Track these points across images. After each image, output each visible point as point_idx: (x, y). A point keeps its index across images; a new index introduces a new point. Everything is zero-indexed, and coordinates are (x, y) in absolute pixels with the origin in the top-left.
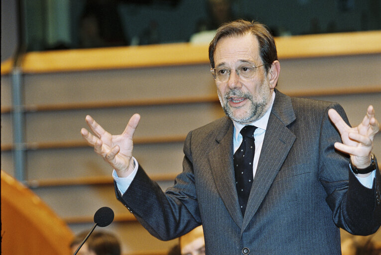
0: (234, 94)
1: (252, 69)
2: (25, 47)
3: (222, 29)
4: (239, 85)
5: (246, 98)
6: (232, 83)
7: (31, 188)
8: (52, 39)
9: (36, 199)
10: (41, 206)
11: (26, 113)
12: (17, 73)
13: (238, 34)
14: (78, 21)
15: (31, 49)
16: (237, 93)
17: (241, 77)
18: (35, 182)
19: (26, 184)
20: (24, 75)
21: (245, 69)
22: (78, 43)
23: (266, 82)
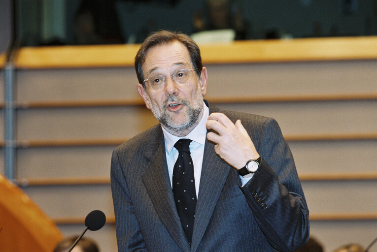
0: (173, 101)
1: (186, 74)
2: (18, 42)
3: (151, 39)
4: (177, 91)
5: (184, 103)
6: (171, 88)
7: (20, 186)
8: (46, 34)
9: (25, 198)
10: (30, 205)
11: (18, 109)
12: (10, 68)
13: (168, 42)
14: (73, 17)
15: (25, 44)
16: (175, 99)
17: (177, 82)
18: (25, 180)
19: (16, 183)
20: (17, 70)
21: (180, 75)
22: (73, 40)
23: (199, 87)
